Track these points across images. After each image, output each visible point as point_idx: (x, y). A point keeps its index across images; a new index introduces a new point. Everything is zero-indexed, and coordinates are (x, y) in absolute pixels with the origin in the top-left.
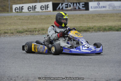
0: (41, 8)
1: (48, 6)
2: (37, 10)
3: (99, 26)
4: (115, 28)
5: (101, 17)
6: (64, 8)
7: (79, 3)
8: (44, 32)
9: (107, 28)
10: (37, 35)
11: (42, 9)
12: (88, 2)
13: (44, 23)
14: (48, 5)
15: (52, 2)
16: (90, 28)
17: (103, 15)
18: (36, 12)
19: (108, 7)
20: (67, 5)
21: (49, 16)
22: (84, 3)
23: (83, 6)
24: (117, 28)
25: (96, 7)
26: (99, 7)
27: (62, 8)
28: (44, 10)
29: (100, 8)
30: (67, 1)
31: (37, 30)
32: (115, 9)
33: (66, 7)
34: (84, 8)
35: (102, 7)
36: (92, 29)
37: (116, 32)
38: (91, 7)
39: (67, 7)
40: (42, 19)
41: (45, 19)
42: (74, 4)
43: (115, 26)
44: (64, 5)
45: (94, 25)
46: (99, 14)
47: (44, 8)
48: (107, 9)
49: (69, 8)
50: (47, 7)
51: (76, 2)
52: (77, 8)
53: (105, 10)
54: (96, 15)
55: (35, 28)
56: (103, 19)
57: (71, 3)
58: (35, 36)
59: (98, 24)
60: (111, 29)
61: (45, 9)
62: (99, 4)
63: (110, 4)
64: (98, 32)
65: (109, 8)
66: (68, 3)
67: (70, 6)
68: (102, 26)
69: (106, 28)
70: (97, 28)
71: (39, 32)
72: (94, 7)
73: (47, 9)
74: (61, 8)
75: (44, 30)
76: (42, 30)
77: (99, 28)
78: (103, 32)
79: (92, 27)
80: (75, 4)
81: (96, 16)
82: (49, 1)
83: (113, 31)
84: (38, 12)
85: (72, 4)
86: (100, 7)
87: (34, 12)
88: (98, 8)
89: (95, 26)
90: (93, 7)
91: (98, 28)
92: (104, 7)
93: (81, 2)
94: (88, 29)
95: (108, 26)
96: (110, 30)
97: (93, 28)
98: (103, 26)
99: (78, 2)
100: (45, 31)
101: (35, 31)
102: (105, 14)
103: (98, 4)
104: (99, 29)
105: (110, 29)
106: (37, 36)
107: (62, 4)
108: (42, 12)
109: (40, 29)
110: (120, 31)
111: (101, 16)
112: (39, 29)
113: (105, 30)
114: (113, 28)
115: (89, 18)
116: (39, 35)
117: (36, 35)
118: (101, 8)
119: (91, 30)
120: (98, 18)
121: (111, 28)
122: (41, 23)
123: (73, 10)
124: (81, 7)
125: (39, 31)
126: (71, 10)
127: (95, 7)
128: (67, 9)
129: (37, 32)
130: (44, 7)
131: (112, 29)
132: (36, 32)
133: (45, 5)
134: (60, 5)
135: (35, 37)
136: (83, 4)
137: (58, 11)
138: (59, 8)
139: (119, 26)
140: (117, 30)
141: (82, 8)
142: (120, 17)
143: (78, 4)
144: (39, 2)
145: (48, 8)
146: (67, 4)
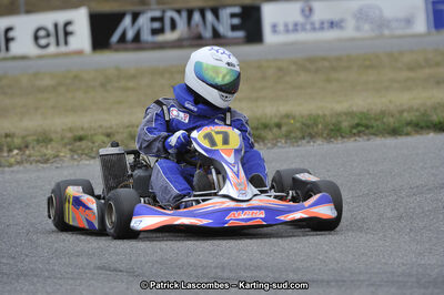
0: (36, 38)
1: (70, 28)
2: (15, 49)
3: (310, 115)
4: (385, 120)
5: (317, 71)
6: (146, 36)
7: (215, 12)
8: (49, 152)
9: (345, 125)
10: (16, 168)
11: (43, 42)
12: (256, 3)
13: (53, 107)
14: (67, 24)
15: (89, 8)
16: (266, 126)
17: (326, 64)
18: (15, 58)
19: (351, 24)
20: (161, 19)
21: (76, 77)
22: (237, 10)
23: (236, 21)
24: (391, 120)
25: (296, 27)
26: (308, 27)
27: (137, 38)
28: (52, 49)
29: (314, 29)
30: (159, 3)
31: (17, 141)
32: (386, 32)
33: (155, 32)
34: (240, 34)
35: (322, 23)
36: (275, 130)
37: (391, 141)
38: (274, 27)
39: (160, 31)
40: (42, 90)
41: (55, 88)
42: (190, 13)
43: (383, 113)
44: (144, 21)
45: (284, 108)
46: (311, 60)
47: (52, 40)
48: (349, 31)
49: (169, 36)
50: (67, 34)
51: (200, 4)
52: (208, 34)
53: (340, 40)
54: (295, 63)
55: (7, 136)
56: (329, 81)
57: (179, 11)
58: (7, 169)
59: (302, 107)
60: (364, 126)
61: (58, 44)
62: (311, 10)
63: (360, 11)
64: (304, 142)
65: (358, 28)
66: (164, 12)
67: (173, 26)
68: (325, 115)
69: (340, 122)
70: (298, 125)
71: (27, 152)
72: (286, 25)
73: (66, 43)
74: (130, 35)
75: (51, 140)
76: (38, 141)
77: (308, 126)
78: (329, 142)
79: (276, 120)
80: (197, 17)
81: (293, 67)
82: (76, 6)
83: (374, 134)
84: (23, 58)
85: (184, 14)
86: (313, 24)
87: (5, 59)
88: (304, 29)
89: (287, 116)
90: (281, 28)
91: (303, 124)
92: (332, 24)
93: (225, 6)
94: (257, 129)
95: (350, 114)
96: (359, 134)
97: (279, 126)
98: (327, 113)
99: (211, 4)
100: (53, 144)
101: (5, 149)
102: (339, 59)
103: (303, 11)
104: (310, 130)
105: (358, 125)
106: (18, 172)
107: (135, 17)
108: (40, 57)
109: (30, 139)
110: (408, 134)
111: (320, 66)
112: (23, 137)
113: (334, 131)
114: (376, 120)
115: (264, 78)
116: (27, 165)
117: (11, 165)
118: (322, 28)
119: (269, 135)
120: (303, 77)
121: (364, 122)
122: (37, 109)
123: (185, 43)
124: (224, 29)
125: (27, 147)
126: (177, 44)
127: (291, 27)
128: (160, 38)
129: (16, 152)
130: (48, 35)
131: (367, 127)
132: (10, 150)
133: (56, 26)
134: (127, 20)
135: (7, 177)
136: (233, 15)
137: (117, 50)
138: (123, 38)
139: (401, 112)
140: (395, 132)
141: (230, 34)
142: (411, 68)
143: (210, 16)
144: (28, 12)
145: (71, 39)
146: (157, 14)
